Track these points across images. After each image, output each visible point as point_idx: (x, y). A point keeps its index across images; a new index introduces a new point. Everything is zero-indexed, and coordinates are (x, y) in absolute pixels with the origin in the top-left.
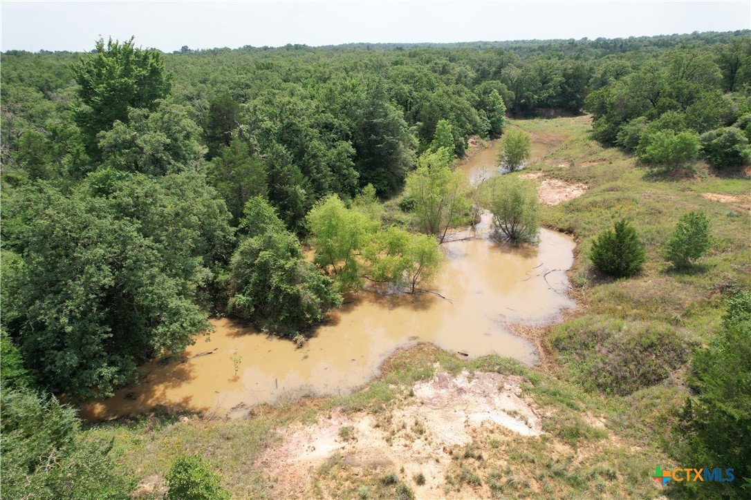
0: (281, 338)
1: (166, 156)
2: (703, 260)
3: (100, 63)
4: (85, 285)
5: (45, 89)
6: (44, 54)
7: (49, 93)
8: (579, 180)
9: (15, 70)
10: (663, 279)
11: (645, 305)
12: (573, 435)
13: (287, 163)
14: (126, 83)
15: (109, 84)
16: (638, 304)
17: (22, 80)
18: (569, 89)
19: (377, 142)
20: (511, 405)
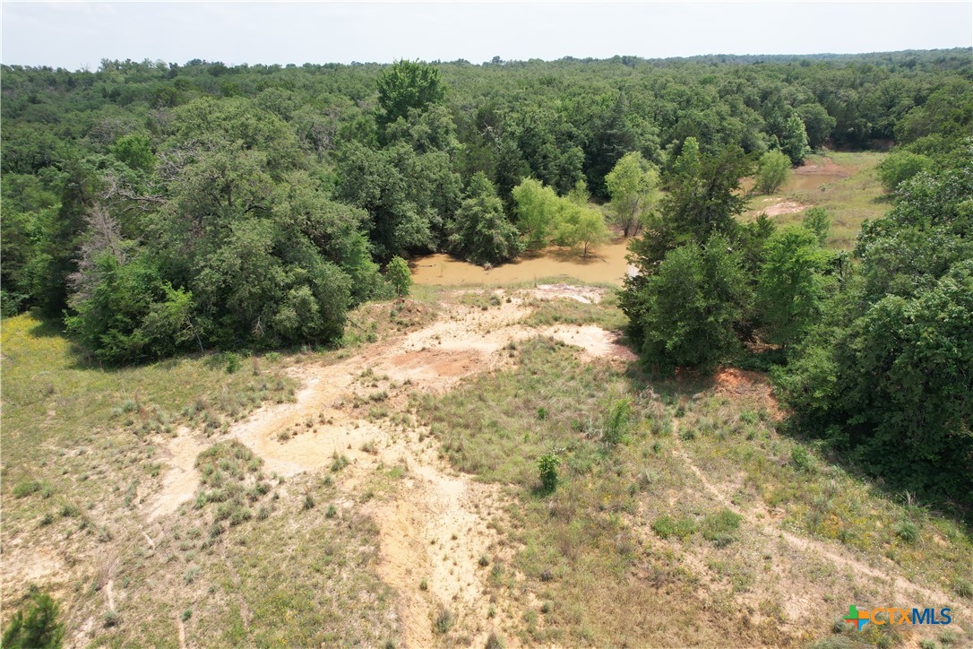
0: (477, 265)
1: (426, 142)
3: (395, 76)
4: (367, 193)
5: (356, 98)
6: (356, 65)
7: (358, 101)
9: (336, 82)
13: (516, 157)
14: (411, 91)
15: (399, 92)
17: (340, 91)
19: (607, 150)
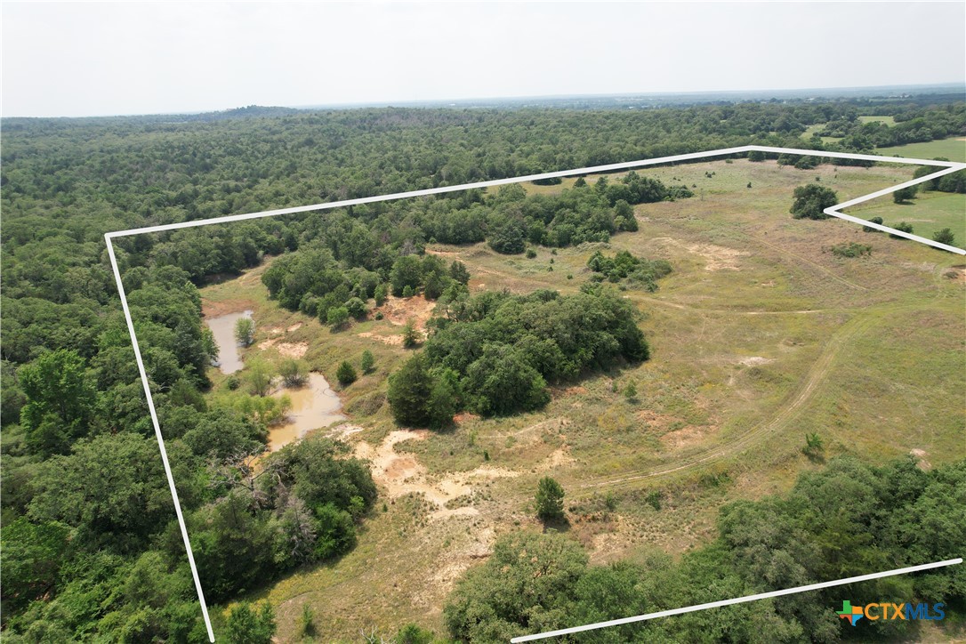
2: (374, 366)
8: (298, 341)
10: (366, 377)
11: (365, 388)
12: (371, 425)
16: (363, 389)
18: (227, 258)
20: (352, 428)
